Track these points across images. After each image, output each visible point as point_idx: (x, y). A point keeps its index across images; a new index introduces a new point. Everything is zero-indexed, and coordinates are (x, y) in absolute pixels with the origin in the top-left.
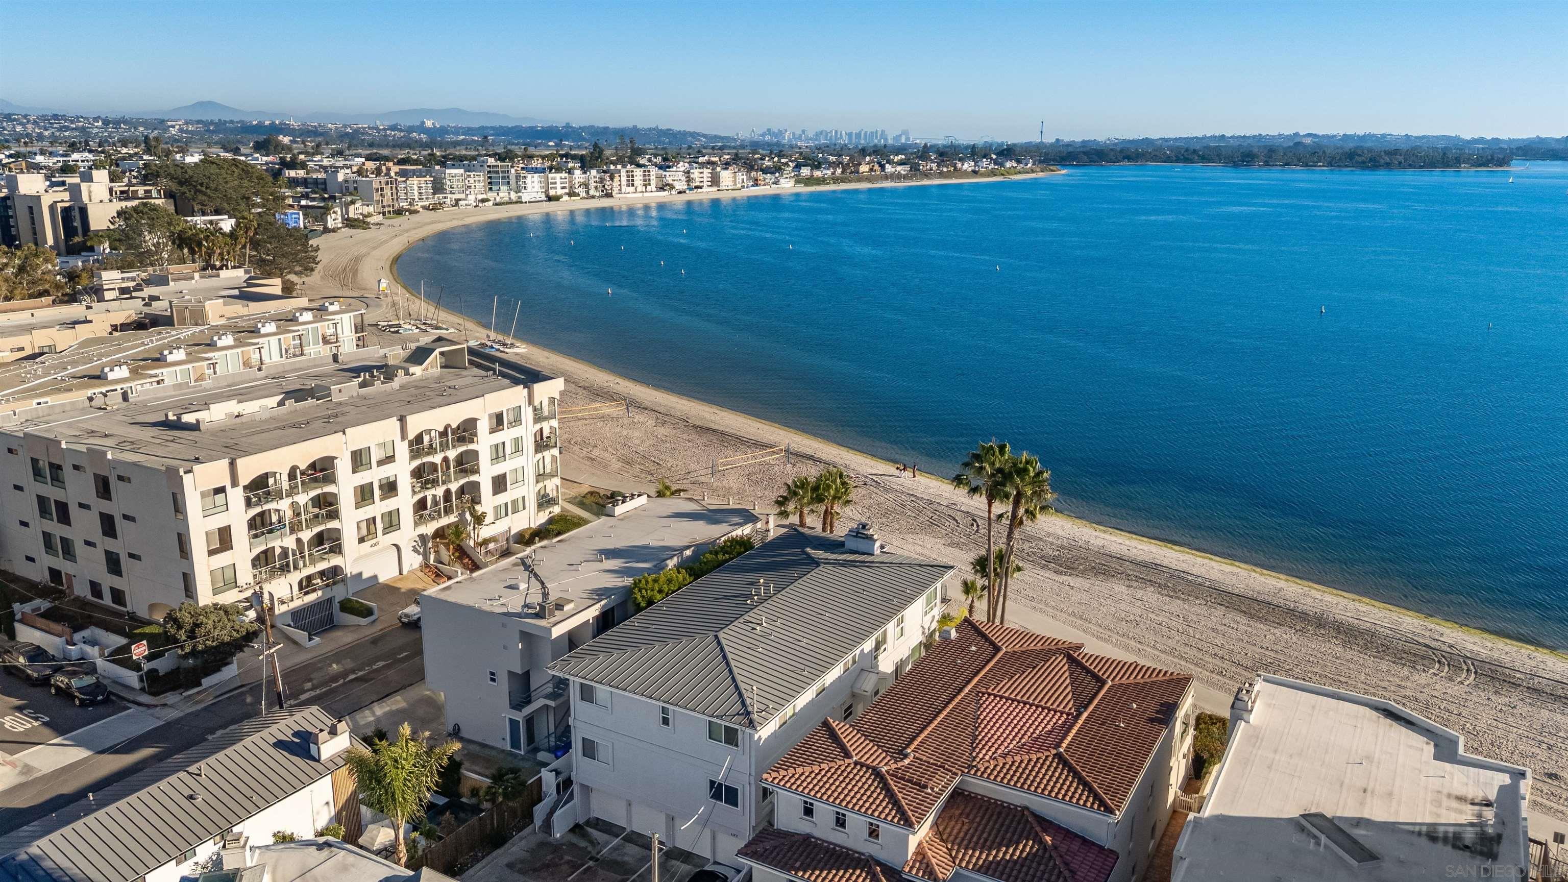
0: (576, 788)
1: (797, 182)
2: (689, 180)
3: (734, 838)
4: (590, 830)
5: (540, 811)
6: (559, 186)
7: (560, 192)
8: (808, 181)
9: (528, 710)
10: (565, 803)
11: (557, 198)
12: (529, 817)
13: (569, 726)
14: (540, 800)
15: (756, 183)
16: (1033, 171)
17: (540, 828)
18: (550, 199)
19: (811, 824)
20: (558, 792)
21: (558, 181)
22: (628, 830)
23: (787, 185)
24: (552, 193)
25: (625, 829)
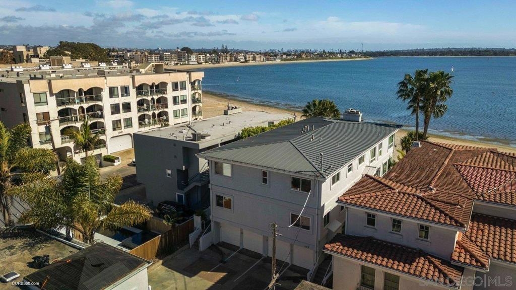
0: (212, 224)
1: (281, 60)
2: (245, 58)
3: (307, 249)
4: (220, 248)
5: (192, 237)
6: (202, 59)
7: (202, 61)
8: (286, 60)
9: (186, 190)
10: (206, 233)
11: (201, 63)
12: (186, 240)
13: (209, 189)
14: (193, 231)
15: (268, 60)
16: (361, 58)
17: (192, 246)
18: (199, 64)
19: (373, 230)
20: (202, 228)
21: (202, 58)
22: (241, 248)
23: (278, 61)
24: (200, 62)
25: (239, 247)
